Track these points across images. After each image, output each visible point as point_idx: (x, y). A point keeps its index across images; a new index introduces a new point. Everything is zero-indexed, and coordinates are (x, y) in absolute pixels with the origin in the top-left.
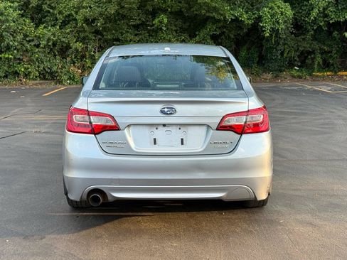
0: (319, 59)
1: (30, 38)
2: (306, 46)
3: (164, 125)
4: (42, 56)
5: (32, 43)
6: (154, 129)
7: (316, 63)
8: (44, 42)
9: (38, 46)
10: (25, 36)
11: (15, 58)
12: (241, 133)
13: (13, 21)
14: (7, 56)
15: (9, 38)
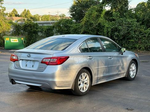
1: (142, 33)
5: (143, 36)
8: (147, 35)
9: (145, 36)
11: (135, 41)
12: (48, 65)
13: (137, 27)
14: (131, 41)
15: (132, 33)
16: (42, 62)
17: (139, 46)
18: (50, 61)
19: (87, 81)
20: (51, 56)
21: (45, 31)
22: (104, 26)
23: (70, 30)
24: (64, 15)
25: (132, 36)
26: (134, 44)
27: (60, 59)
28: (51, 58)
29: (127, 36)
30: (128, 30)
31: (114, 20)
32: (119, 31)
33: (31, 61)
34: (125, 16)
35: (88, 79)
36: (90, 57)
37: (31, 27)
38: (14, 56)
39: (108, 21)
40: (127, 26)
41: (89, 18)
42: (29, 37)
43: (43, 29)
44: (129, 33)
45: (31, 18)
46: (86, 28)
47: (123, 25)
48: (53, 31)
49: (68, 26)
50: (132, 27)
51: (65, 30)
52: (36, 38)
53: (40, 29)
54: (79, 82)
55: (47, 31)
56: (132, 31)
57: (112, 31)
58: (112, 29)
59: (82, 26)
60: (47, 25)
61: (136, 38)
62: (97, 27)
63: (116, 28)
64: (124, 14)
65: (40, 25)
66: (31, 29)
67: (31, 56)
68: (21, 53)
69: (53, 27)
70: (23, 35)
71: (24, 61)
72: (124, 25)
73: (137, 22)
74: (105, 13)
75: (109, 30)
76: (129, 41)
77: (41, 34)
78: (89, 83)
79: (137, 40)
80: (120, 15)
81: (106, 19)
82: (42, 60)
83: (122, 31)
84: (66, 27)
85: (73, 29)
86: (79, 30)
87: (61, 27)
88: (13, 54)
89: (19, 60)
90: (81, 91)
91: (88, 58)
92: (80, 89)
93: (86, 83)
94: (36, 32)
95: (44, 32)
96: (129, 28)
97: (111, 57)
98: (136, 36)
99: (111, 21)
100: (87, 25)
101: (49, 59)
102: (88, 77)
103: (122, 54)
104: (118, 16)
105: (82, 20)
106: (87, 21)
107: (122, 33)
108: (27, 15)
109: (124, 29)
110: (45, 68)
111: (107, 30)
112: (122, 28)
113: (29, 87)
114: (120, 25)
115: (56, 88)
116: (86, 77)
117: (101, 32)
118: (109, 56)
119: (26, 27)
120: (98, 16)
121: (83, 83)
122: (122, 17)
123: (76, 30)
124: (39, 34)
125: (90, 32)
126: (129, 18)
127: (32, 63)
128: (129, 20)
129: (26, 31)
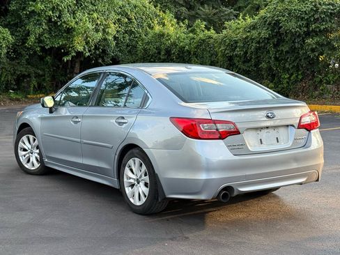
0: (34, 82)
2: (22, 69)
3: (267, 127)
6: (259, 132)
7: (32, 86)
82: (300, 122)
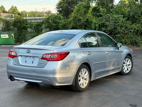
1: (128, 29)
4: (132, 36)
5: (129, 31)
8: (132, 31)
9: (131, 32)
10: (126, 28)
11: (121, 36)
12: (48, 61)
13: (123, 22)
14: (118, 36)
15: (119, 29)
16: (42, 58)
17: (125, 41)
18: (51, 57)
19: (86, 77)
20: (52, 52)
21: (35, 27)
22: (92, 22)
23: (59, 26)
24: (50, 11)
25: (118, 31)
26: (120, 39)
27: (61, 54)
28: (51, 54)
29: (114, 31)
30: (115, 25)
31: (101, 16)
32: (106, 26)
33: (30, 57)
34: (111, 12)
35: (87, 75)
36: (89, 52)
37: (20, 23)
38: (12, 52)
39: (96, 17)
40: (114, 22)
41: (77, 14)
42: (19, 33)
43: (32, 25)
44: (115, 28)
45: (19, 14)
46: (75, 24)
47: (109, 21)
48: (42, 26)
49: (56, 22)
50: (119, 22)
51: (53, 26)
52: (26, 33)
53: (30, 25)
54: (79, 78)
55: (37, 27)
56: (119, 26)
57: (99, 27)
58: (99, 25)
59: (71, 22)
60: (37, 21)
61: (122, 33)
62: (85, 23)
63: (103, 24)
64: (111, 10)
65: (29, 21)
66: (21, 25)
67: (30, 52)
68: (19, 49)
69: (43, 23)
70: (12, 31)
71: (23, 57)
72: (111, 20)
73: (123, 18)
74: (92, 9)
75: (97, 26)
76: (116, 37)
77: (31, 30)
78: (88, 79)
79: (123, 35)
80: (107, 11)
81: (94, 15)
82: (42, 56)
83: (109, 27)
84: (55, 22)
85: (61, 24)
86: (68, 26)
87: (50, 23)
88: (11, 50)
89: (18, 56)
90: (81, 86)
91: (87, 53)
92: (80, 85)
93: (85, 79)
94: (25, 28)
95: (33, 28)
96: (115, 24)
97: (108, 52)
98: (122, 31)
99: (98, 17)
100: (75, 20)
101: (50, 55)
102: (87, 73)
103: (118, 49)
104: (105, 12)
105: (70, 16)
106: (76, 17)
107: (109, 29)
108: (15, 11)
109: (111, 24)
110: (46, 64)
111: (95, 25)
112: (109, 24)
113: (26, 83)
114: (107, 21)
115: (57, 85)
116: (85, 73)
117: (89, 27)
118: (106, 51)
119: (16, 22)
120: (86, 12)
121: (83, 79)
122: (108, 13)
123: (64, 26)
124: (28, 30)
125: (78, 28)
126: (115, 14)
127: (32, 59)
128: (116, 16)
129: (15, 27)
